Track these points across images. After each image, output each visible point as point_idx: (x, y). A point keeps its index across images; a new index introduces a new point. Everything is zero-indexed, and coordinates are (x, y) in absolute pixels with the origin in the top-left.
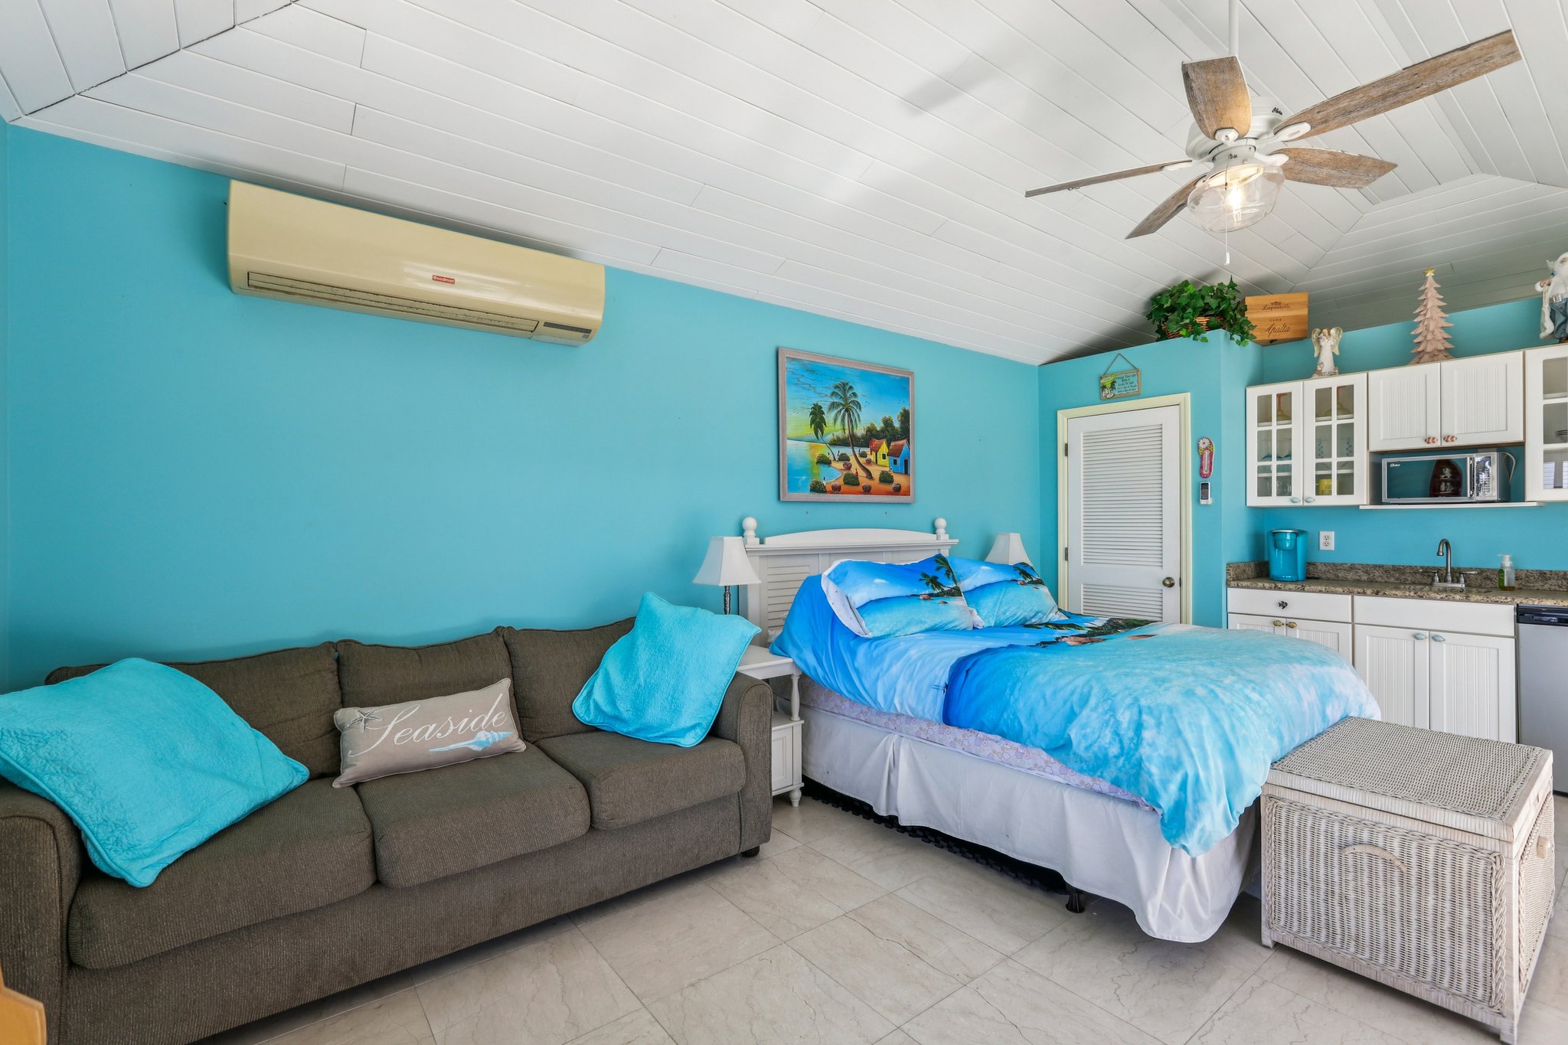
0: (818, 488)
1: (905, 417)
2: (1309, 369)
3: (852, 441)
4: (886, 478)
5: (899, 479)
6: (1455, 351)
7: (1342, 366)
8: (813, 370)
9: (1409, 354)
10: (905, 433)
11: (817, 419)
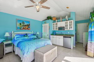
0: (20, 29)
1: (29, 24)
2: (55, 22)
3: (24, 26)
4: (27, 28)
5: (29, 28)
6: (62, 21)
7: (57, 22)
8: (20, 20)
9: (60, 21)
10: (29, 25)
11: (20, 24)
